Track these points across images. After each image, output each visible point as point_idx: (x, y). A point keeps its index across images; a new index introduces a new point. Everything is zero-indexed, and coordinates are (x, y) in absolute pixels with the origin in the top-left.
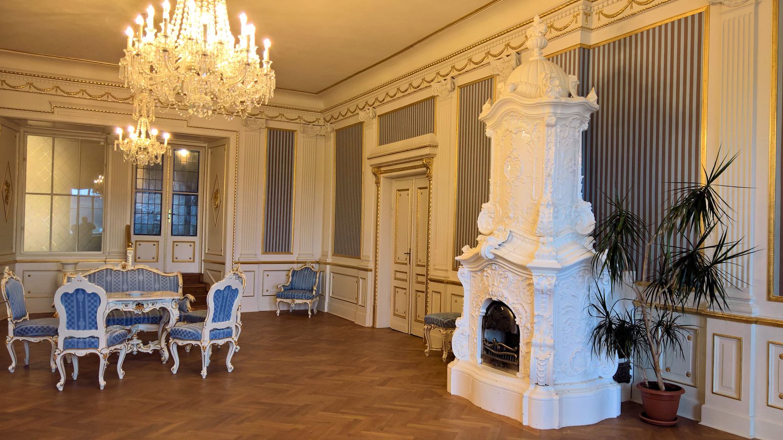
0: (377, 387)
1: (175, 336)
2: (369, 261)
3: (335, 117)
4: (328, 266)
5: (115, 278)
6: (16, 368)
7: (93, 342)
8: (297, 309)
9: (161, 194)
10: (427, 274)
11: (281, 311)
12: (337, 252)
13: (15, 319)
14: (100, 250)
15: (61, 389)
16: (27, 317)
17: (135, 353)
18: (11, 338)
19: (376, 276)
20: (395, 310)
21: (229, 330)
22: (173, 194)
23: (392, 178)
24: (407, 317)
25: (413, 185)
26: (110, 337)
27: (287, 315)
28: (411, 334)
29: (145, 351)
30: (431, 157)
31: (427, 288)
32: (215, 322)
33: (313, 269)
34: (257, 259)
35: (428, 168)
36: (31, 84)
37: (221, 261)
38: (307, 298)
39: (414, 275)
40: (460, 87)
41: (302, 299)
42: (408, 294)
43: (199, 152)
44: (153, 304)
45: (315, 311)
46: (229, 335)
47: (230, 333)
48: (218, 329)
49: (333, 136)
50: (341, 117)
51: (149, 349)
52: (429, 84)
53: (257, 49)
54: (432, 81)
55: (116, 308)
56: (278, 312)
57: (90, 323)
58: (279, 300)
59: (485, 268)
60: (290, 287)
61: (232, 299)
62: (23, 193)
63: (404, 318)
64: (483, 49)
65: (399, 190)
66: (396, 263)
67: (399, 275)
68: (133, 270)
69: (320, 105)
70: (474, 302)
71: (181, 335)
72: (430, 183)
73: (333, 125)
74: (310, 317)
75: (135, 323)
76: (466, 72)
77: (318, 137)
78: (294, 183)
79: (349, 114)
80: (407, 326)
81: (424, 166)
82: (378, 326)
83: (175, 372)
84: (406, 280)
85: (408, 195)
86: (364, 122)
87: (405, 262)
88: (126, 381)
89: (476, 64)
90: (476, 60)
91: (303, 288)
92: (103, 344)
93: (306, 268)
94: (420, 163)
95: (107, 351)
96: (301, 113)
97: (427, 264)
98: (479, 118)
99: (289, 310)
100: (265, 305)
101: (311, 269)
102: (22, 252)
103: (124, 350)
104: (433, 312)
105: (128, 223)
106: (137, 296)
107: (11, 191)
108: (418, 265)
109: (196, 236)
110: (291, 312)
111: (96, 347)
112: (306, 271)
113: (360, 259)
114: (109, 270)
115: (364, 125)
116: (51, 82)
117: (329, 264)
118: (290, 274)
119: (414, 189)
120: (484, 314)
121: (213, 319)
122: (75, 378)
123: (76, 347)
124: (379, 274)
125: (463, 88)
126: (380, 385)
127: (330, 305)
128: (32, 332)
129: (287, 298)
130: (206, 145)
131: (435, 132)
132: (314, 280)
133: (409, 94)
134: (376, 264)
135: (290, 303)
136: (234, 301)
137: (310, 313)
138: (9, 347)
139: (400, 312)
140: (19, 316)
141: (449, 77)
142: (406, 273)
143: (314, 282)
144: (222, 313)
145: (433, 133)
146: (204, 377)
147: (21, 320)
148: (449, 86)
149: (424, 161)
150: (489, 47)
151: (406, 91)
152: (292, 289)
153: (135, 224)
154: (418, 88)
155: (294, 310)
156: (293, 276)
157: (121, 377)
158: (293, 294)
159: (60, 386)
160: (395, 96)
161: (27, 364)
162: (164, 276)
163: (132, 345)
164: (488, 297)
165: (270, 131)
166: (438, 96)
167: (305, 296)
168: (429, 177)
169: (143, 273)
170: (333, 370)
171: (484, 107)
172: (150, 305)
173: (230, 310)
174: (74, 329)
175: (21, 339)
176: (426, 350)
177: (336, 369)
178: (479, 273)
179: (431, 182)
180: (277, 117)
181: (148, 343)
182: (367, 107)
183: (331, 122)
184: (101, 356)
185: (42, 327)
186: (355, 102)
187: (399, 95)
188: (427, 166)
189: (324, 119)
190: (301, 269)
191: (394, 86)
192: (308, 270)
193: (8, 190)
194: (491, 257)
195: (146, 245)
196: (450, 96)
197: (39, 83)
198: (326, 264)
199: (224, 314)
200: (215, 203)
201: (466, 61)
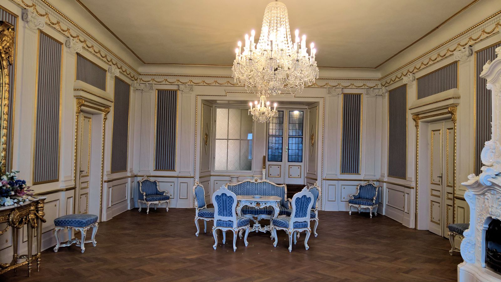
0: (401, 274)
1: (275, 224)
2: (411, 181)
3: (388, 82)
4: (385, 184)
5: (251, 187)
6: (200, 234)
7: (230, 224)
8: (364, 211)
9: (282, 137)
10: (454, 193)
11: (352, 212)
12: (391, 173)
13: (199, 207)
14: (251, 170)
15: (215, 249)
16: (206, 206)
17: (257, 232)
18: (197, 218)
19: (416, 192)
20: (432, 218)
21: (306, 223)
22: (289, 137)
23: (428, 122)
24: (441, 224)
25: (443, 126)
26: (239, 222)
27: (356, 215)
28: (444, 237)
29: (262, 231)
30: (455, 106)
31: (454, 203)
32: (297, 217)
33: (374, 185)
34: (337, 177)
35: (452, 114)
36: (216, 82)
37: (315, 178)
38: (369, 204)
39: (446, 193)
40: (477, 52)
41: (365, 205)
42: (441, 206)
43: (303, 112)
44: (265, 204)
45: (376, 214)
46: (306, 226)
47: (307, 225)
48: (299, 222)
49: (387, 95)
50: (392, 82)
51: (264, 230)
52: (452, 53)
53: (307, 50)
54: (455, 50)
55: (246, 204)
56: (350, 213)
57: (229, 213)
58: (350, 205)
59: (486, 192)
60: (358, 196)
61: (307, 203)
62: (215, 139)
63: (439, 224)
64: (493, 22)
65: (433, 131)
66: (432, 184)
67: (435, 193)
68: (261, 182)
69: (379, 75)
70: (478, 219)
71: (278, 224)
72: (454, 125)
73: (387, 88)
74: (371, 217)
75: (260, 214)
76: (481, 40)
77: (377, 96)
78: (361, 128)
79: (397, 79)
80: (441, 230)
81: (449, 112)
82: (419, 228)
83: (275, 246)
84: (439, 197)
85: (440, 134)
86: (407, 84)
87: (439, 183)
88: (249, 248)
89: (489, 33)
90: (488, 30)
91: (367, 198)
92: (235, 225)
93: (369, 184)
94: (446, 111)
95: (237, 230)
96: (365, 82)
97: (454, 185)
98: (481, 76)
99: (358, 212)
100: (343, 207)
101: (373, 185)
102: (214, 171)
103: (248, 230)
104: (459, 223)
105: (265, 155)
106: (257, 198)
107: (208, 138)
108: (448, 186)
109: (302, 162)
110: (359, 213)
111: (232, 227)
112: (369, 186)
113: (406, 180)
114: (249, 182)
115: (407, 86)
116: (225, 79)
117: (385, 182)
118: (359, 188)
119: (444, 129)
120: (487, 229)
121: (295, 216)
122: (224, 243)
123: (222, 226)
124: (419, 191)
125: (479, 53)
126: (404, 273)
127: (386, 210)
128: (206, 215)
129: (356, 204)
130: (307, 107)
131: (458, 87)
132: (375, 192)
133: (438, 61)
134: (417, 184)
135: (358, 207)
136: (308, 205)
137: (371, 215)
138: (196, 222)
139: (436, 220)
140: (201, 206)
141: (467, 46)
142: (439, 191)
143: (374, 194)
144: (301, 212)
145: (457, 88)
146: (290, 251)
147: (202, 208)
148: (467, 53)
149: (449, 109)
150: (498, 19)
151: (436, 59)
152: (359, 198)
153: (268, 155)
154: (444, 57)
155: (362, 212)
156: (360, 189)
157: (246, 245)
158: (359, 201)
159: (215, 246)
160: (427, 64)
161: (205, 232)
162: (277, 186)
163: (255, 226)
164: (488, 216)
165: (345, 95)
166: (459, 60)
167: (367, 203)
168: (454, 121)
169: (266, 185)
170: (374, 257)
171: (484, 67)
172: (264, 204)
173: (306, 211)
174: (221, 215)
175: (201, 218)
176: (450, 251)
177: (376, 256)
178: (482, 196)
179: (456, 124)
180: (349, 86)
181: (264, 227)
182: (409, 74)
183: (385, 86)
184: (234, 232)
185: (211, 213)
186: (401, 71)
187: (431, 63)
188: (451, 113)
189: (381, 84)
190: (366, 185)
191: (427, 57)
192: (370, 186)
193: (207, 138)
194: (489, 184)
195: (274, 168)
196: (469, 59)
197: (220, 81)
198: (383, 182)
199: (302, 212)
200: (312, 142)
201: (480, 32)
